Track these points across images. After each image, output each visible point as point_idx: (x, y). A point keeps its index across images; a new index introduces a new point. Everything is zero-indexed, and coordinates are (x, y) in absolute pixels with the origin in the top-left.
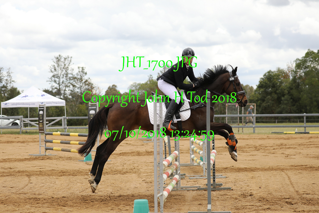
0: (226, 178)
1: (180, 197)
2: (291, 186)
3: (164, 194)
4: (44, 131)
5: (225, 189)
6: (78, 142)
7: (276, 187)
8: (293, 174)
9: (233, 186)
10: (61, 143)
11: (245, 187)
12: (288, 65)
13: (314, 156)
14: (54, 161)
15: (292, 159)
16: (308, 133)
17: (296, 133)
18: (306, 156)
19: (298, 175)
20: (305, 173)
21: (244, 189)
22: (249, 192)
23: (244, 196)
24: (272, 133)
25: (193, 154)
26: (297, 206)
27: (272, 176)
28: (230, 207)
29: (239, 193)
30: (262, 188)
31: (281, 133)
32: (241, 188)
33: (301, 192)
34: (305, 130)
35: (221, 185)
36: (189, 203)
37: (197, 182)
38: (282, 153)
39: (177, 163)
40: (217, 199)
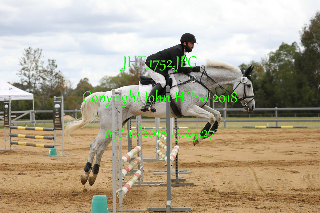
0: (191, 174)
1: (141, 193)
2: (255, 182)
3: (123, 190)
4: (9, 125)
5: (187, 185)
6: (43, 137)
7: (240, 183)
8: (259, 170)
9: (197, 181)
10: (26, 137)
11: (208, 182)
12: (262, 59)
13: (283, 151)
14: (18, 156)
15: (260, 154)
16: (280, 128)
17: (267, 127)
18: (275, 151)
19: (264, 171)
20: (272, 169)
21: (207, 185)
22: (212, 188)
23: (207, 192)
24: (243, 127)
25: (159, 149)
26: (259, 203)
27: (237, 171)
28: (191, 203)
29: (202, 189)
30: (226, 184)
31: (252, 127)
32: (205, 184)
33: (265, 188)
34: (277, 125)
35: (185, 180)
36: (150, 199)
37: (161, 177)
38: (251, 148)
39: (139, 158)
40: (179, 195)
